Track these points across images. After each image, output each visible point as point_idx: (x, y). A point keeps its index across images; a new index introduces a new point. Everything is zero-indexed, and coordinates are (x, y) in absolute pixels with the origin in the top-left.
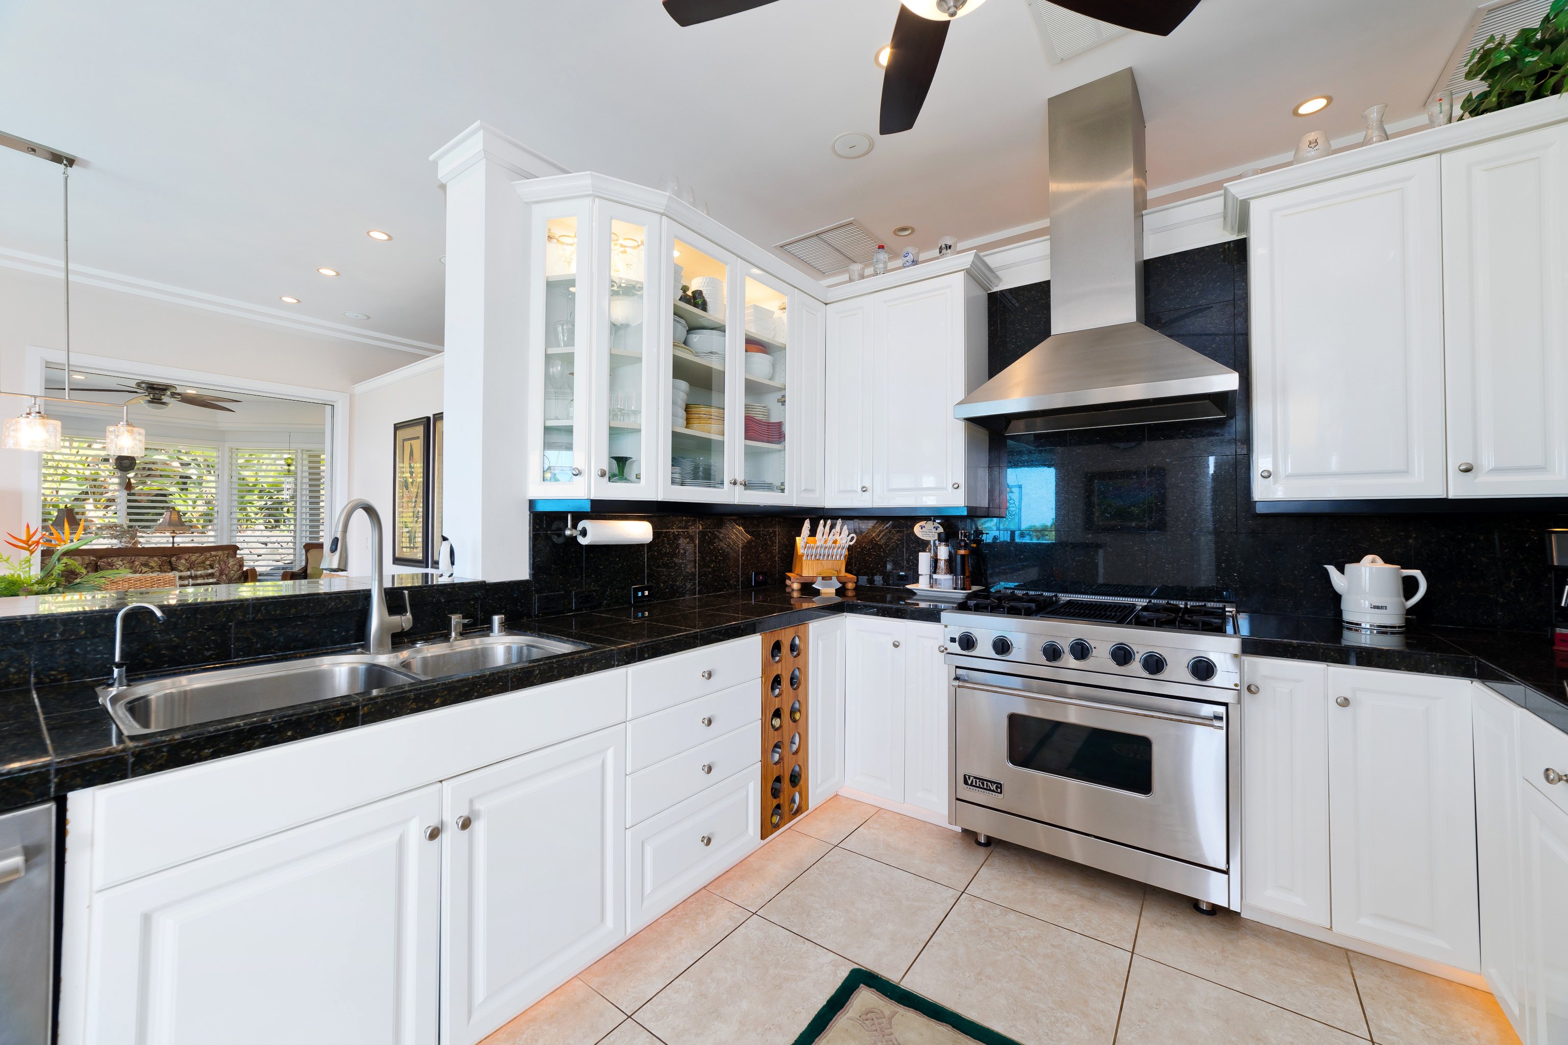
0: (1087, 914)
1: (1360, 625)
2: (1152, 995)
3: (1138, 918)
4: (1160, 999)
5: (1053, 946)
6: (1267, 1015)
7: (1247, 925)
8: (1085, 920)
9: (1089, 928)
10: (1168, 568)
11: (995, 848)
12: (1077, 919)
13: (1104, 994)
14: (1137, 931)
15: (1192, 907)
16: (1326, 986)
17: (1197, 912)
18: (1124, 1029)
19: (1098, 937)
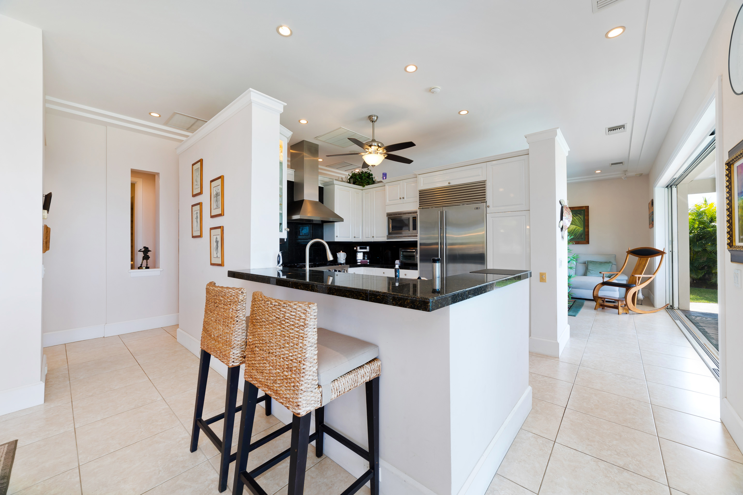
1: (341, 262)
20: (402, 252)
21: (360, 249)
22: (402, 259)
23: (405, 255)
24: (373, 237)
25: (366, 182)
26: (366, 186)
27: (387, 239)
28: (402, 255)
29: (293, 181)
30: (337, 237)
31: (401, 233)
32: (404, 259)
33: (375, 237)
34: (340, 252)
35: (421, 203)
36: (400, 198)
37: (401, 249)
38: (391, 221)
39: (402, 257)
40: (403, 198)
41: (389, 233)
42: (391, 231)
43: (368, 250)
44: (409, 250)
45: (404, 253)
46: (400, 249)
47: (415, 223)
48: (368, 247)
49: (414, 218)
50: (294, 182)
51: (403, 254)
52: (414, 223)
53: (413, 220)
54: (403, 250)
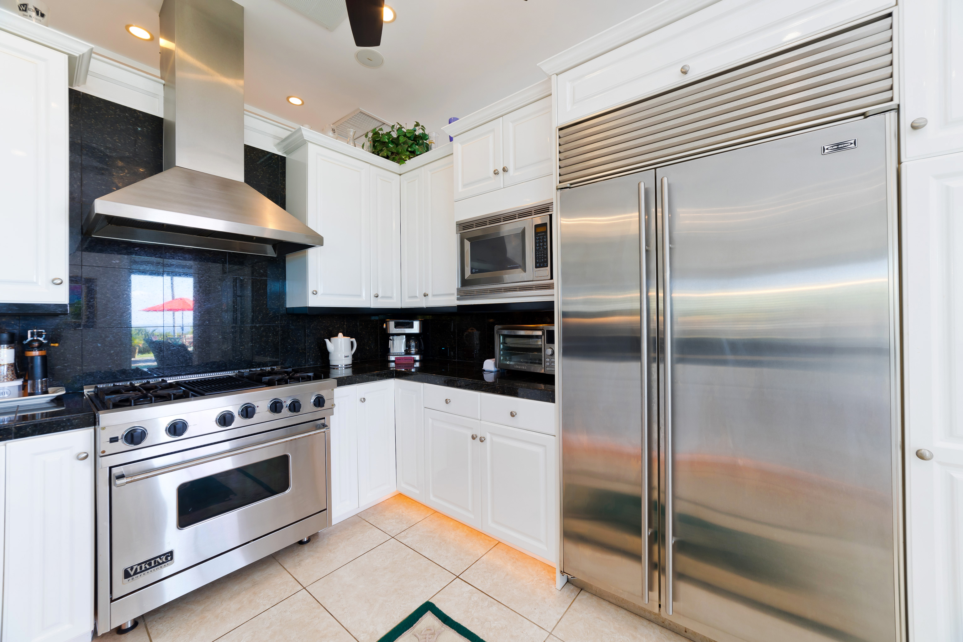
0: (261, 594)
1: (338, 366)
2: (333, 596)
3: (286, 571)
4: (337, 594)
5: (268, 628)
6: (367, 559)
7: (324, 533)
8: (266, 598)
9: (272, 599)
10: (242, 348)
11: (144, 621)
12: (261, 602)
13: (319, 619)
14: (294, 577)
15: (299, 545)
16: (367, 532)
17: (303, 545)
18: (343, 621)
19: (282, 598)
20: (501, 337)
21: (397, 326)
22: (502, 358)
23: (509, 347)
24: (425, 295)
25: (407, 150)
26: (408, 162)
27: (458, 299)
28: (502, 346)
29: (161, 115)
30: (315, 293)
31: (499, 280)
32: (508, 358)
33: (430, 295)
34: (337, 335)
35: (564, 170)
36: (496, 173)
37: (500, 327)
38: (467, 244)
39: (502, 353)
40: (504, 170)
41: (464, 282)
42: (468, 273)
43: (416, 328)
44: (522, 333)
45: (508, 340)
46: (497, 327)
47: (543, 245)
48: (416, 324)
49: (540, 230)
50: (162, 119)
51: (504, 343)
52: (541, 244)
53: (536, 234)
54: (506, 332)
